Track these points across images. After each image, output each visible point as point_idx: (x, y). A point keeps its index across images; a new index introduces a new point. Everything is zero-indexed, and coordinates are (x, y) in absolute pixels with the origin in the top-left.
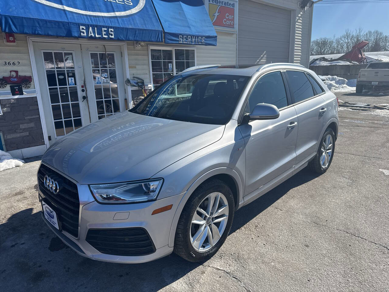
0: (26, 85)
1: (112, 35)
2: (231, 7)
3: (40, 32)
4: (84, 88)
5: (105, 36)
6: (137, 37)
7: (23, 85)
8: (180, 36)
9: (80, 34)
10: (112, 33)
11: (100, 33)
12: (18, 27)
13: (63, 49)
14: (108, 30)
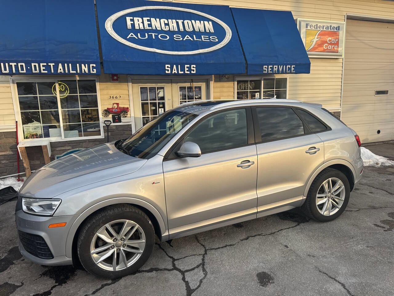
0: (124, 114)
1: (193, 71)
2: (335, 30)
5: (187, 72)
8: (265, 66)
9: (165, 71)
11: (183, 69)
14: (190, 67)
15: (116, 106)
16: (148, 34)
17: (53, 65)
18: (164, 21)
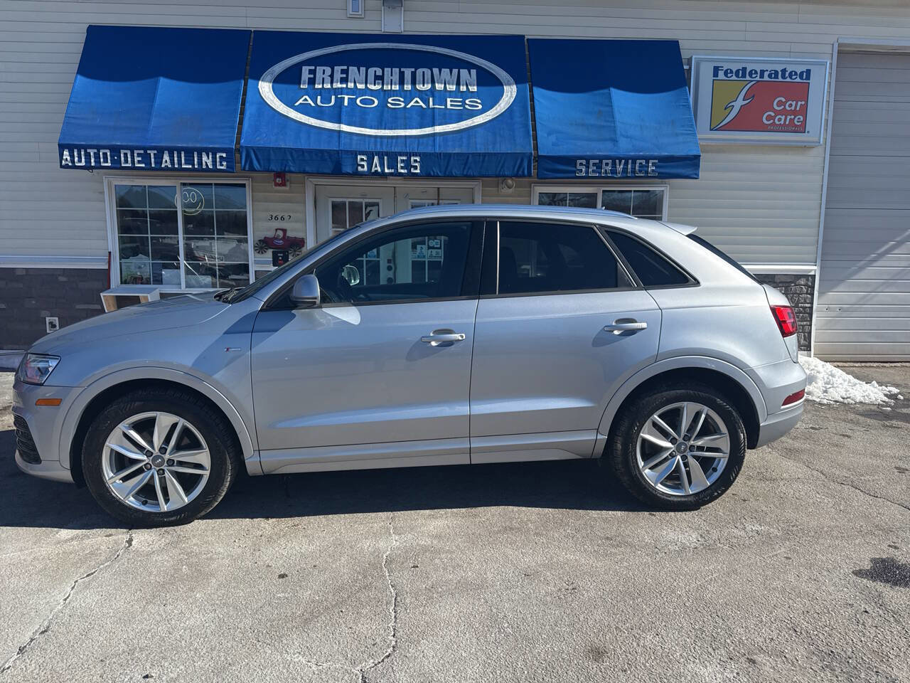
0: (295, 251)
1: (416, 168)
2: (798, 80)
3: (292, 169)
4: (392, 265)
5: (402, 171)
6: (469, 168)
7: (290, 252)
8: (579, 162)
9: (357, 168)
10: (416, 164)
11: (393, 165)
12: (262, 162)
13: (364, 196)
14: (409, 159)
15: (280, 234)
16: (336, 98)
17: (154, 154)
18: (375, 71)
